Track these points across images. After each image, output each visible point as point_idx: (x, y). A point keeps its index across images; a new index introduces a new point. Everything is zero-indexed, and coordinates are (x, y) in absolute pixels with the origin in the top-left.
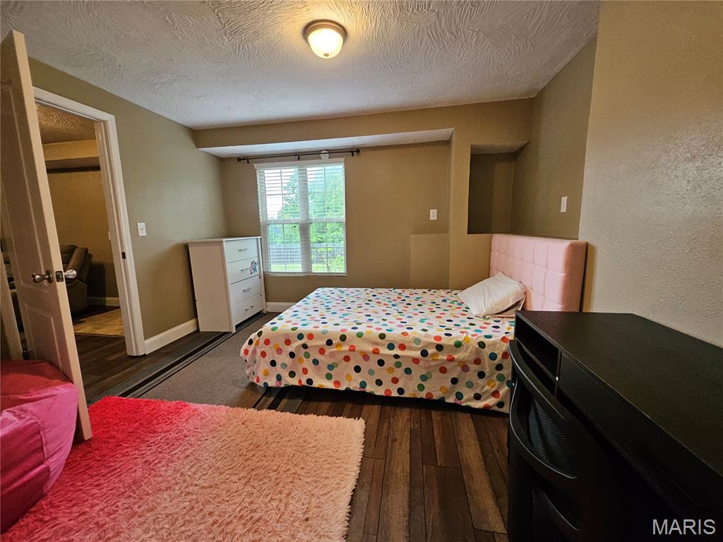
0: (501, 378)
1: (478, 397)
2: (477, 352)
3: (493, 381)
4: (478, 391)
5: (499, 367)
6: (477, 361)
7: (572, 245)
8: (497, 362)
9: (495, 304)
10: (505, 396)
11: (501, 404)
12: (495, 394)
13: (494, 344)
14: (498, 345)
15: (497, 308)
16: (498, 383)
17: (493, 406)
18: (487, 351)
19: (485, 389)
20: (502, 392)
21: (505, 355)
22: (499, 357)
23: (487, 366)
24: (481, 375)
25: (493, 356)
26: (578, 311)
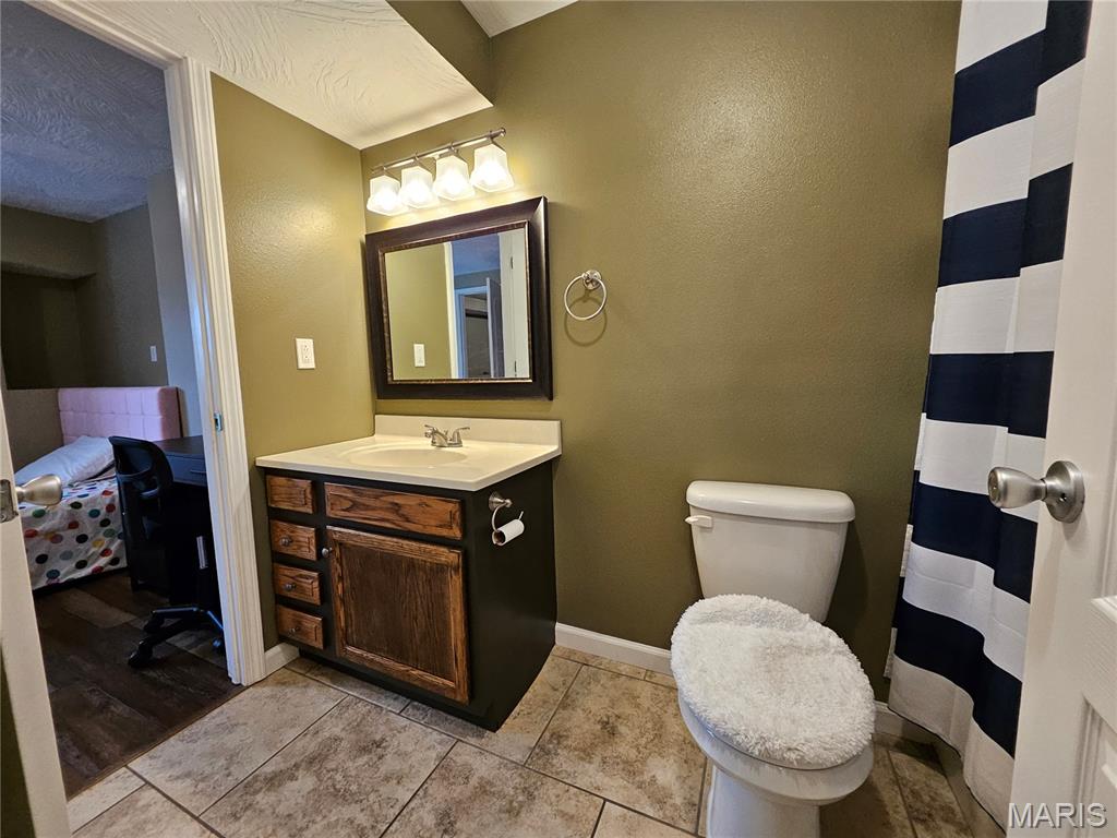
0: (111, 534)
1: (81, 565)
2: (70, 514)
3: (100, 540)
4: (81, 558)
5: (105, 523)
6: (73, 525)
7: (162, 390)
8: (100, 518)
9: (85, 468)
10: (118, 551)
11: (115, 561)
12: (105, 553)
13: (94, 500)
14: (99, 500)
15: (89, 470)
16: (107, 540)
17: (106, 565)
18: (85, 510)
19: (91, 552)
20: (113, 548)
21: (110, 508)
22: (103, 511)
23: (88, 526)
24: (82, 539)
25: (94, 514)
26: (179, 437)
